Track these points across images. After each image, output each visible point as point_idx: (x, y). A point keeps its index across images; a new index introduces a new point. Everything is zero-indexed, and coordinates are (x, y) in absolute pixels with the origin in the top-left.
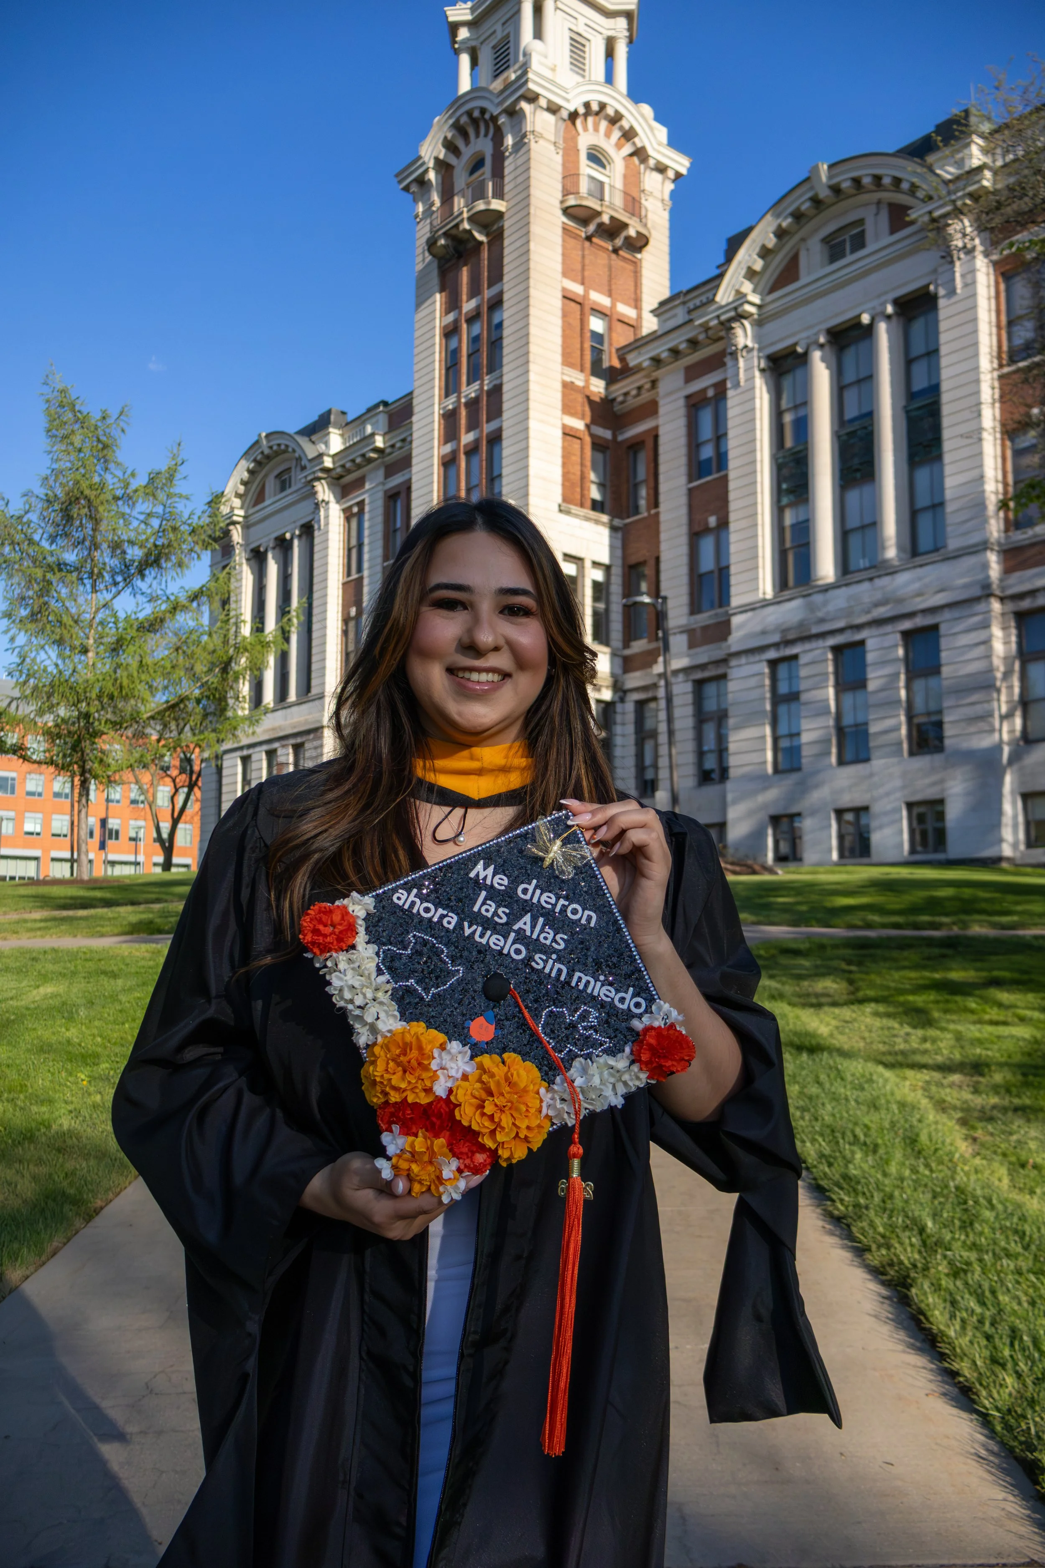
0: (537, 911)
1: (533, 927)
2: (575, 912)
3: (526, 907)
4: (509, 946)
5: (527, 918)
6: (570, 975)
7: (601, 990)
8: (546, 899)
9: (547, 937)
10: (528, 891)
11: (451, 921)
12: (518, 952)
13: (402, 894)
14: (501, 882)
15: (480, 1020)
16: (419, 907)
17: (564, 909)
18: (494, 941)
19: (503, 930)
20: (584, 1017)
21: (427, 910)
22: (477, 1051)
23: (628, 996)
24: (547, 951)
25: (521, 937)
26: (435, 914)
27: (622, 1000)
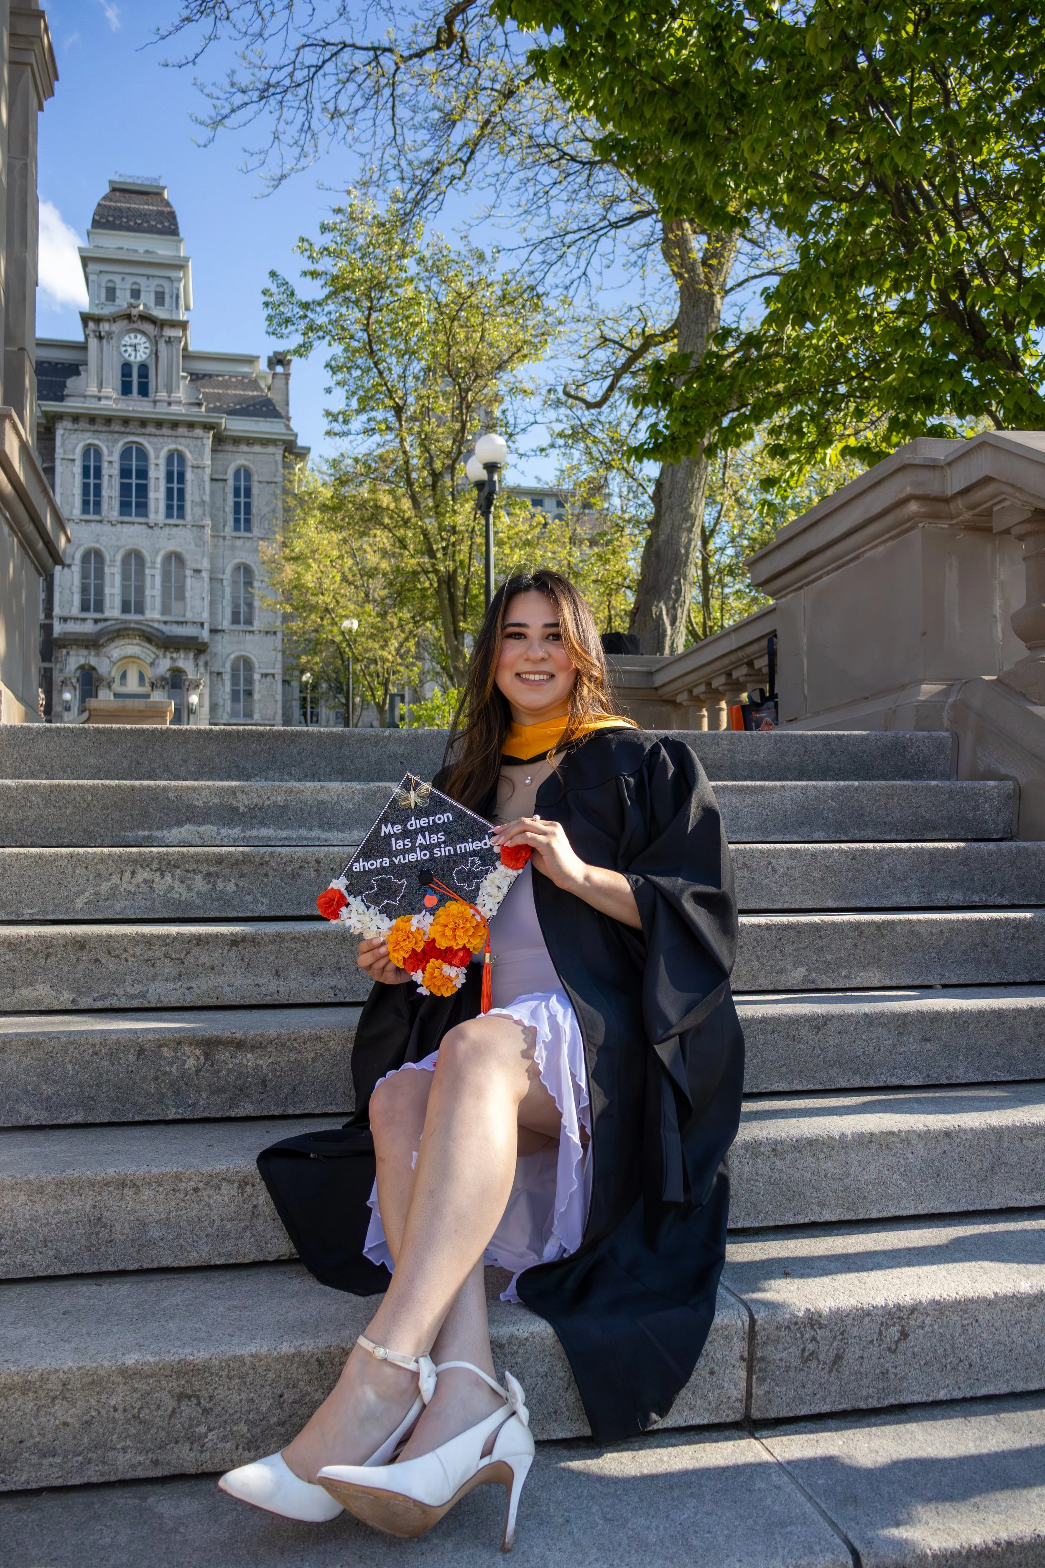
0: (422, 830)
1: (424, 837)
2: (439, 819)
3: (416, 832)
4: (420, 855)
5: (420, 836)
6: (455, 850)
7: (473, 846)
8: (423, 822)
9: (434, 839)
10: (414, 824)
11: (386, 862)
12: (425, 855)
13: (356, 865)
14: (398, 829)
15: (427, 896)
16: (368, 866)
17: (434, 821)
18: (411, 857)
19: (412, 850)
20: (473, 862)
21: (372, 865)
22: (432, 911)
23: (487, 840)
24: (438, 845)
25: (423, 848)
26: (376, 864)
27: (486, 844)
